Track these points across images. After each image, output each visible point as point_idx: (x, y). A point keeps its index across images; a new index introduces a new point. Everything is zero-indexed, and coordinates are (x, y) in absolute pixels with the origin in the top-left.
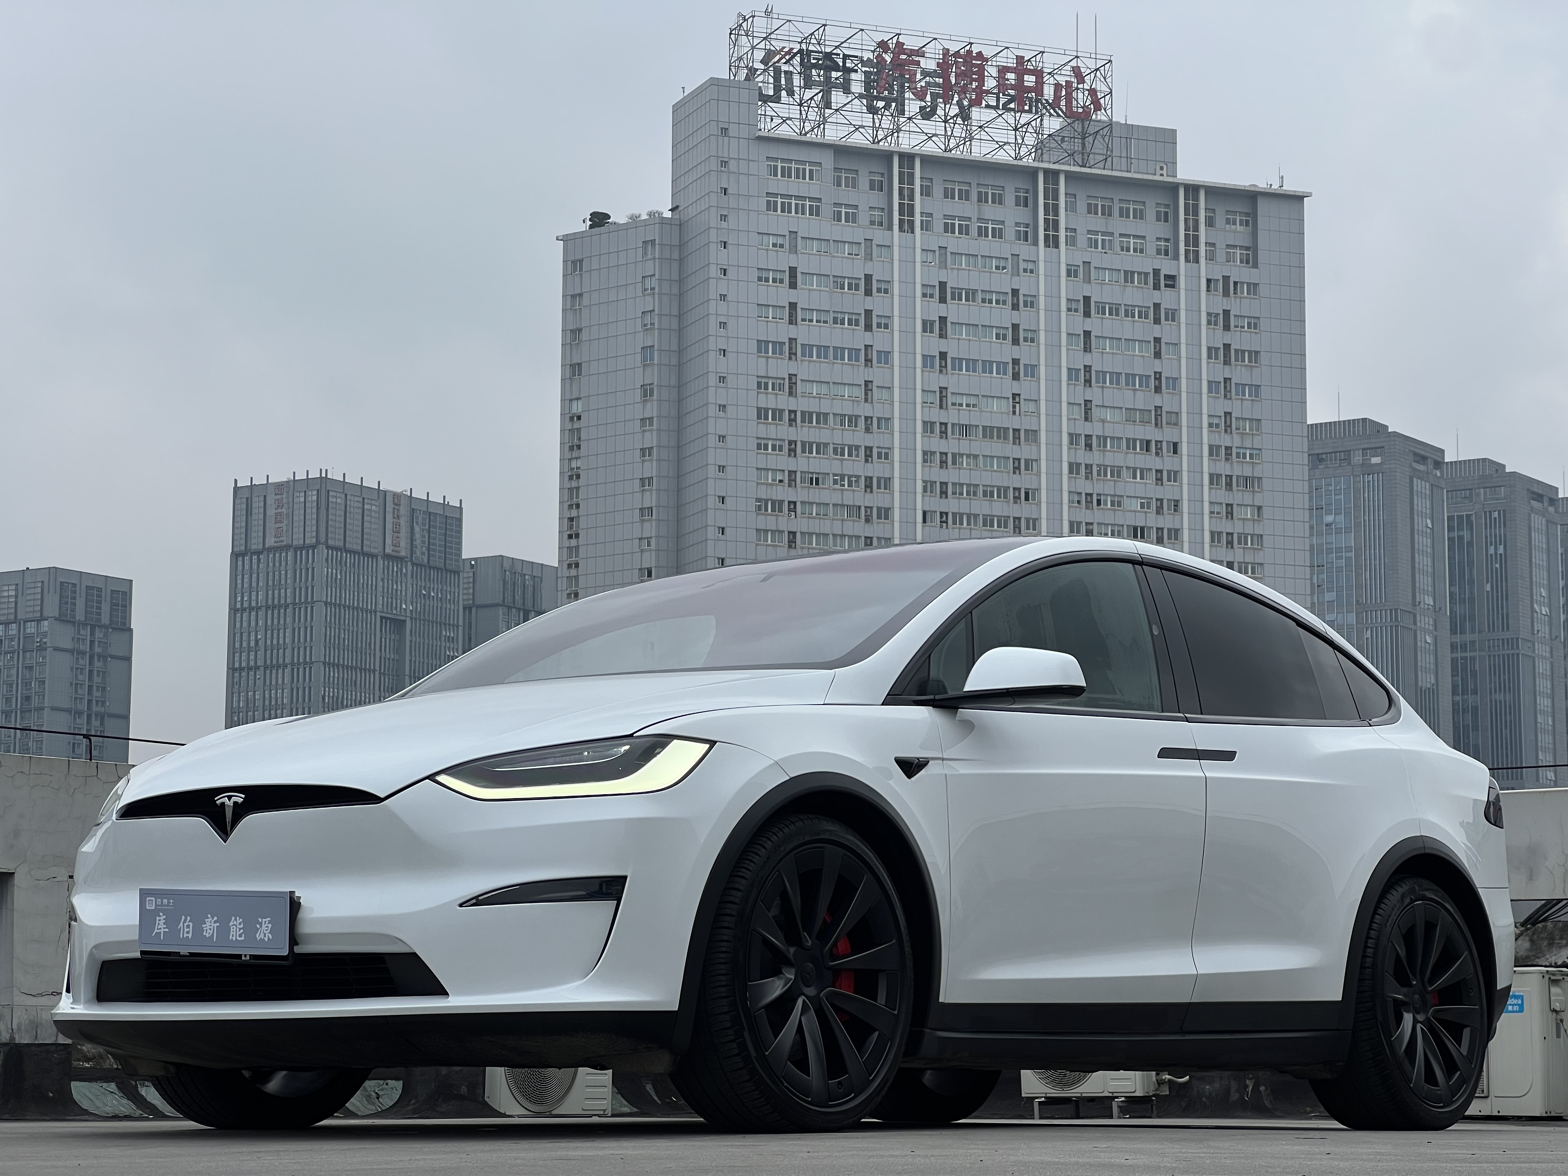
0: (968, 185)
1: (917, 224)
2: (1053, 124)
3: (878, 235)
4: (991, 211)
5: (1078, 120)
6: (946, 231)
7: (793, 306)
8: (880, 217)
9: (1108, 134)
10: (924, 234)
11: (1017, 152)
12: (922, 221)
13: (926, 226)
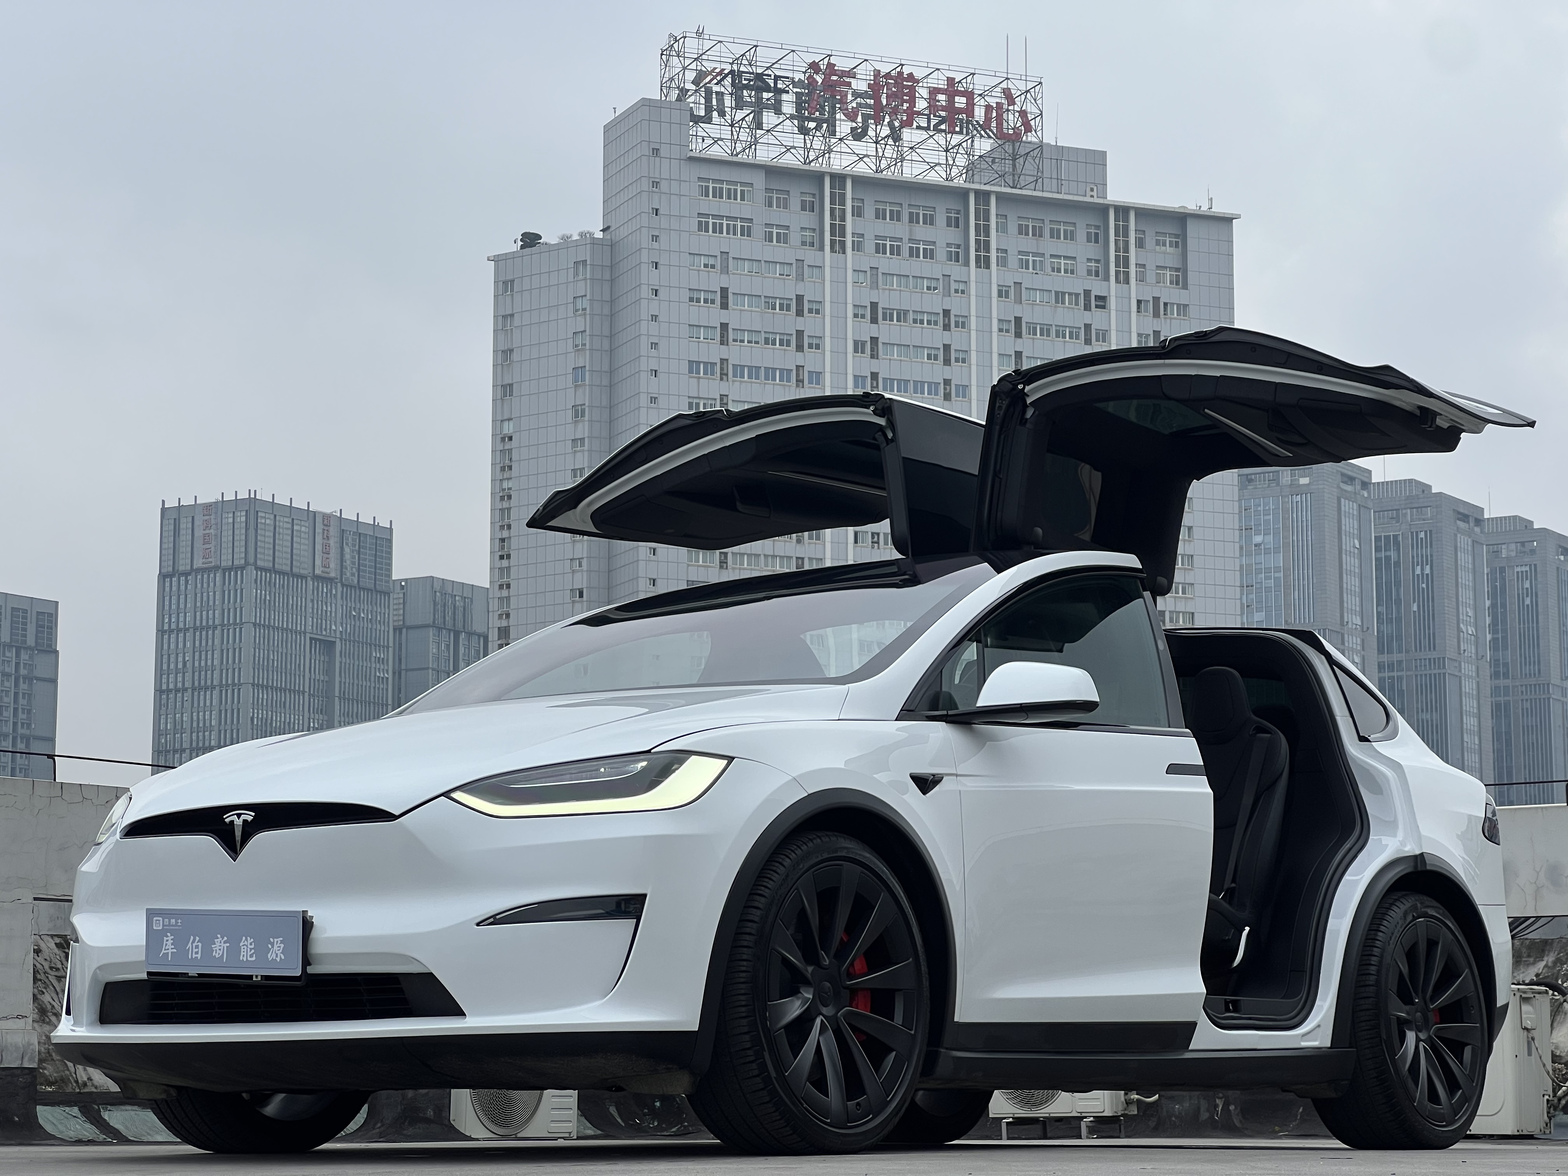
0: (899, 206)
1: (849, 245)
2: (983, 145)
3: (810, 256)
4: (922, 232)
5: (1008, 141)
6: (877, 252)
7: (724, 326)
8: (811, 237)
9: (1039, 155)
10: (855, 254)
11: (948, 173)
12: (853, 242)
13: (857, 247)
